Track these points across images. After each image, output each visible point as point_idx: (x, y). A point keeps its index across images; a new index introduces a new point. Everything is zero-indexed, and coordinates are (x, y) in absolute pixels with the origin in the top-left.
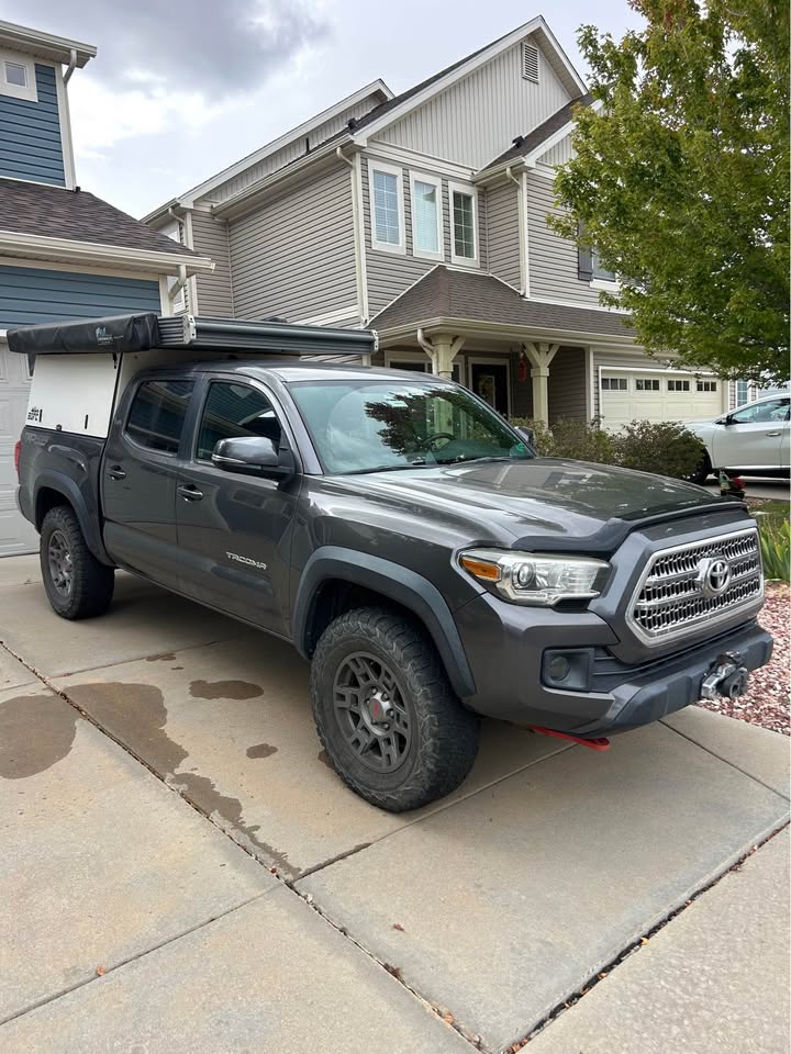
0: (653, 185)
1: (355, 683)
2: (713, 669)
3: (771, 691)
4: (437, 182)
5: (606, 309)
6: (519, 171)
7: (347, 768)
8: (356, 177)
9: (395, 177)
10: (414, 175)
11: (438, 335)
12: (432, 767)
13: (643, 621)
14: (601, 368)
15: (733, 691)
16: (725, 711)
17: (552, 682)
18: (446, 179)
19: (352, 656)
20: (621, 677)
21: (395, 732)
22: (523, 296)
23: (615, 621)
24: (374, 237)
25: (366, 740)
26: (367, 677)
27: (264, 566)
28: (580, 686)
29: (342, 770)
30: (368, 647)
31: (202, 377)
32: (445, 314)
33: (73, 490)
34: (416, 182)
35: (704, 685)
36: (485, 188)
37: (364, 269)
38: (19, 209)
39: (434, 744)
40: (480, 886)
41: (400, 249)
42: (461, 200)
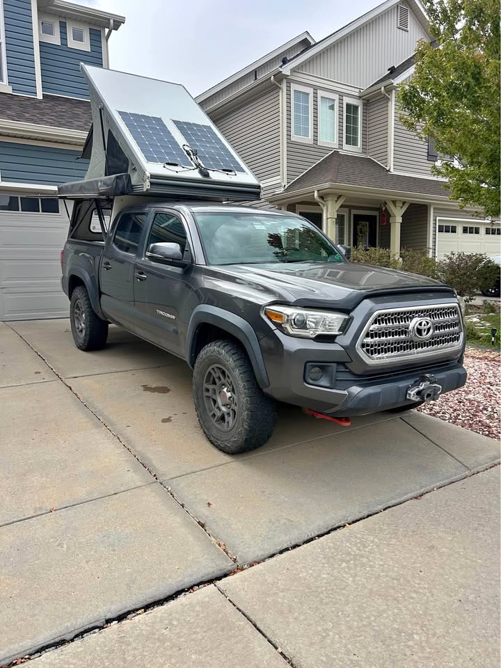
0: (463, 96)
1: (214, 383)
2: (416, 384)
3: (485, 412)
4: (336, 97)
5: (435, 178)
6: (389, 89)
7: (208, 430)
8: (283, 95)
9: (308, 94)
10: (320, 93)
11: (328, 194)
12: (246, 427)
13: (368, 350)
14: (438, 218)
15: (427, 397)
16: (451, 421)
17: (311, 382)
18: (341, 95)
19: (211, 367)
20: (353, 382)
21: (232, 409)
22: (389, 171)
23: (350, 349)
24: (292, 133)
25: (219, 414)
26: (219, 378)
27: (174, 317)
28: (328, 385)
29: (206, 430)
30: (218, 361)
31: (152, 209)
32: (332, 181)
33: (86, 278)
34: (322, 97)
35: (409, 392)
36: (368, 101)
37: (285, 153)
38: (76, 116)
39: (248, 414)
40: (264, 492)
41: (309, 140)
42: (351, 109)
